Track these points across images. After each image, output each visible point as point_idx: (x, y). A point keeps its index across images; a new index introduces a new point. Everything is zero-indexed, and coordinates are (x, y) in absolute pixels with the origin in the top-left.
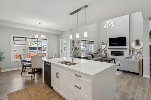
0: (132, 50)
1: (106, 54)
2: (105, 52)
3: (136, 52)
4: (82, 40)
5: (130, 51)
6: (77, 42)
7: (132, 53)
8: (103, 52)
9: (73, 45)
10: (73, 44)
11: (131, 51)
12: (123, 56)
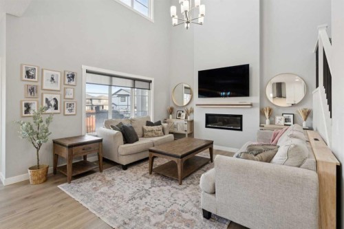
0: (270, 110)
1: (192, 122)
2: (189, 119)
3: (283, 118)
4: (88, 72)
5: (262, 113)
6: (58, 79)
7: (267, 121)
8: (184, 115)
9: (32, 90)
10: (31, 82)
11: (267, 114)
12: (241, 130)
